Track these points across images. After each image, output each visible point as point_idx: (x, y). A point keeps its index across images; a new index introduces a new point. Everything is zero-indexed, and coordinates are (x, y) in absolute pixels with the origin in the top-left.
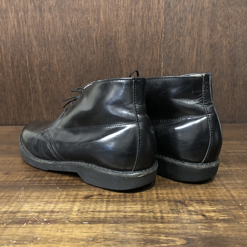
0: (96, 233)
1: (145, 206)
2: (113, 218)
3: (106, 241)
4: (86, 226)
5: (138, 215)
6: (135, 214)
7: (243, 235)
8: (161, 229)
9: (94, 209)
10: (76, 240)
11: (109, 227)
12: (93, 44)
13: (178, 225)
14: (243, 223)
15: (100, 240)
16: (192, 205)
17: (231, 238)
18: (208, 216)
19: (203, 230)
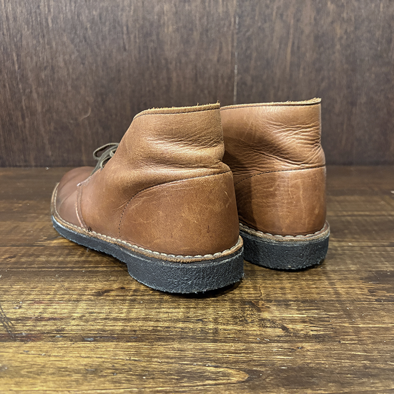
0: (102, 358)
1: (192, 310)
2: (135, 331)
3: (115, 374)
4: (88, 345)
5: (177, 326)
7: (344, 364)
9: (108, 315)
10: (67, 371)
11: (125, 349)
12: (123, 33)
13: (240, 346)
14: (347, 342)
15: (106, 371)
16: (269, 310)
17: (323, 371)
18: (291, 330)
19: (279, 355)
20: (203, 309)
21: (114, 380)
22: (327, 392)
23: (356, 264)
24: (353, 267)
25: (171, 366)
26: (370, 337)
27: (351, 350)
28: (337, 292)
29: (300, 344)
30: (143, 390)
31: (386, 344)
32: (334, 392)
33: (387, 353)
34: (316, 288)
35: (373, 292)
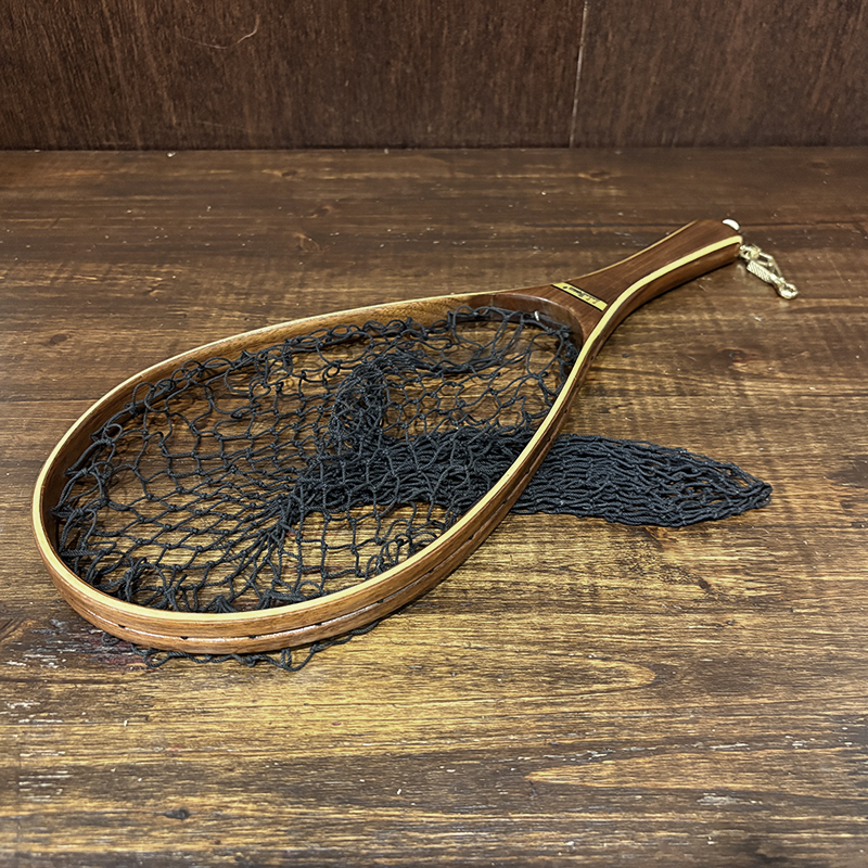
0: (424, 644)
1: (548, 546)
2: (465, 591)
3: (453, 675)
4: (398, 620)
5: (530, 581)
6: (521, 578)
7: (797, 652)
8: (593, 632)
10: (379, 669)
11: (457, 627)
13: (636, 620)
14: (803, 611)
15: (438, 669)
16: (674, 545)
17: (766, 665)
18: (715, 588)
19: (699, 637)
20: (567, 544)
21: (455, 685)
22: (771, 701)
23: (820, 441)
24: (817, 448)
25: (536, 659)
26: (839, 600)
27: (808, 627)
28: (790, 505)
29: (729, 615)
30: (503, 701)
32: (783, 701)
35: (849, 506)
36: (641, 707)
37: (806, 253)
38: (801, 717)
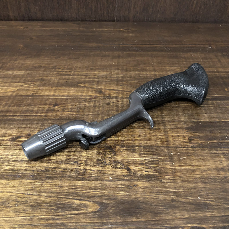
0: (10, 192)
1: (72, 153)
2: (33, 171)
3: (17, 206)
4: (2, 182)
5: (61, 167)
6: (58, 166)
7: (160, 199)
8: (78, 189)
9: (17, 158)
11: (25, 185)
13: (98, 183)
14: (165, 181)
15: (11, 203)
16: (121, 153)
17: (146, 203)
18: (133, 171)
19: (121, 191)
20: (79, 153)
21: (16, 210)
22: (145, 220)
23: (185, 116)
24: (183, 118)
25: (53, 199)
26: (181, 177)
27: (167, 188)
29: (136, 182)
30: (33, 218)
31: (190, 182)
32: (150, 220)
33: (188, 190)
34: (155, 136)
35: (191, 140)
36: (90, 221)
37: (191, 54)
38: (155, 227)
